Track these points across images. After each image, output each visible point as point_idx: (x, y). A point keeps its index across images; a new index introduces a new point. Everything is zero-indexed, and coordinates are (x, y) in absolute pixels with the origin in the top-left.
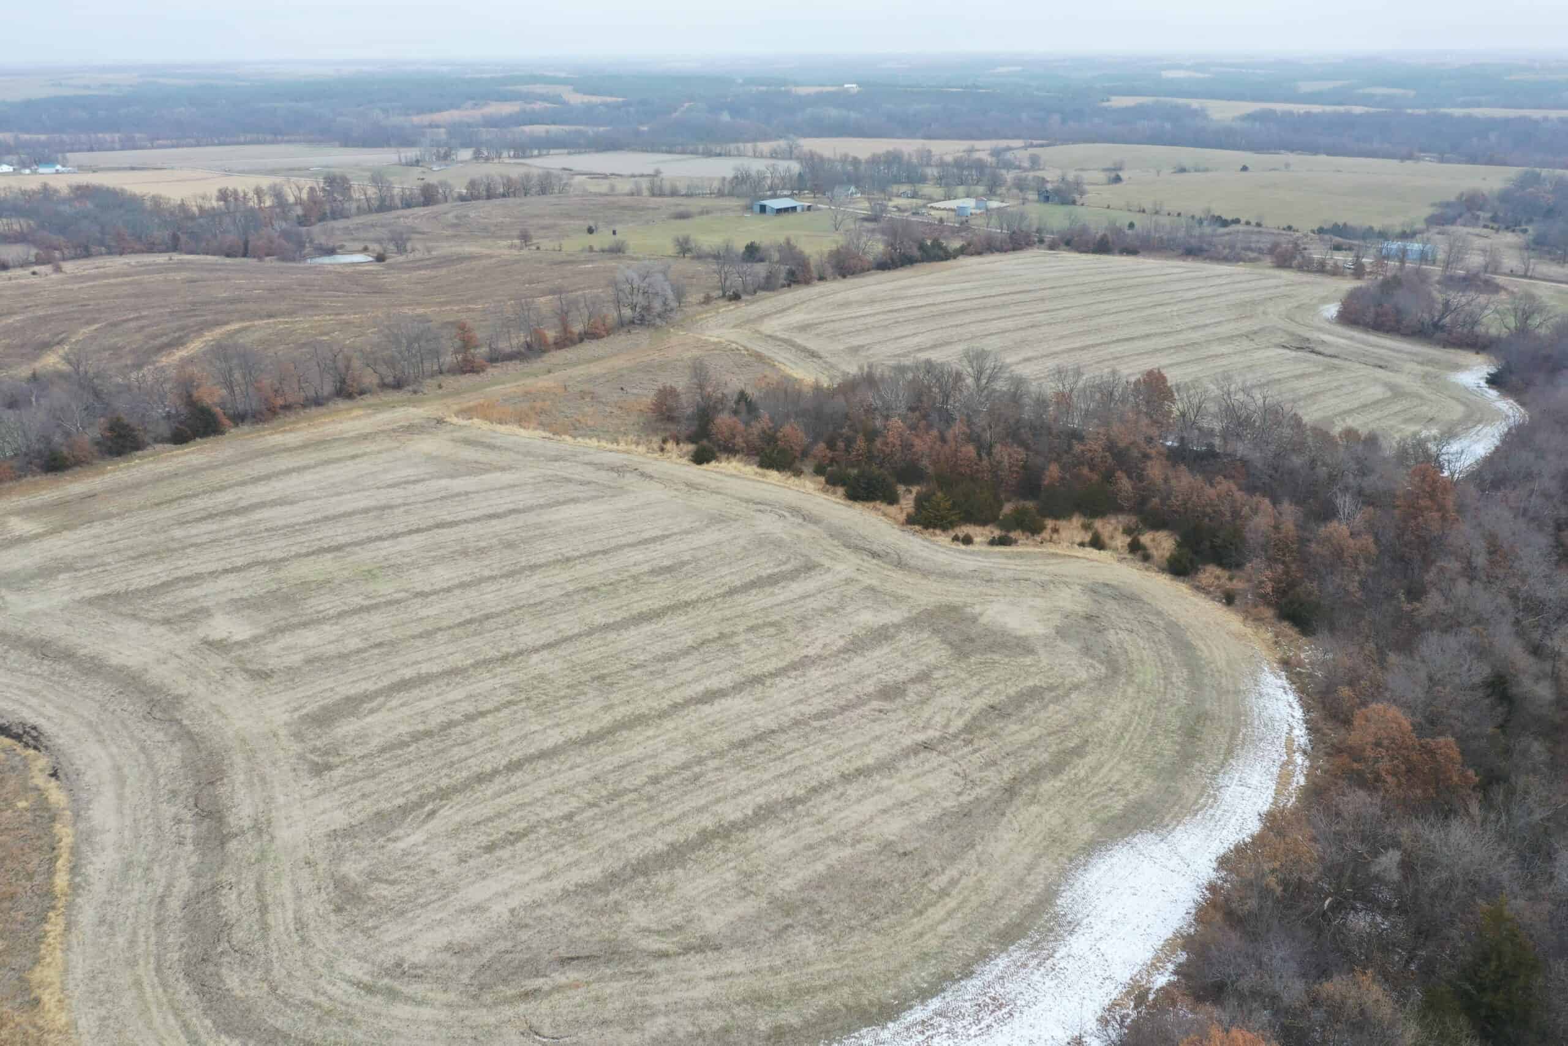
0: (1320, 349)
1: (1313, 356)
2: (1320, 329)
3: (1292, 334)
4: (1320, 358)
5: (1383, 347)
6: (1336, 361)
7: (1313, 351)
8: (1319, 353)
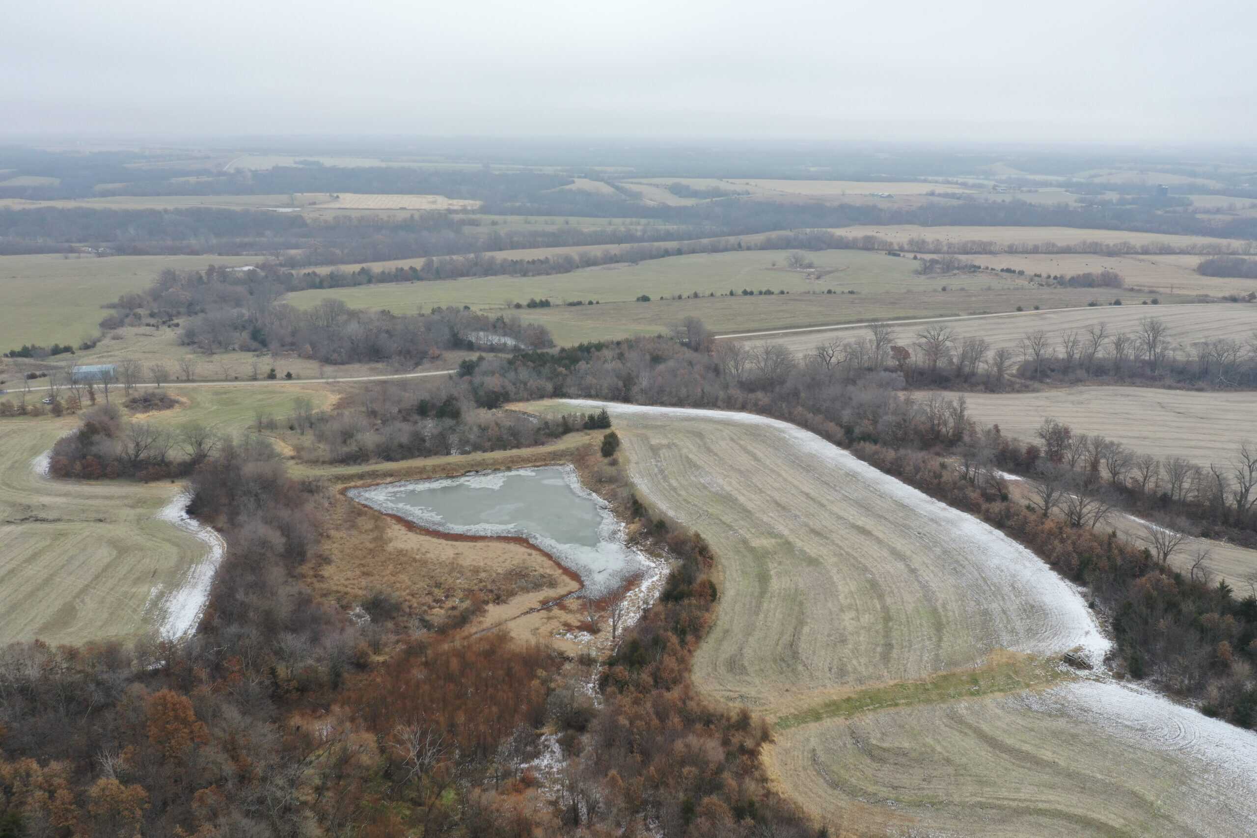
0: (42, 515)
1: (38, 526)
2: (38, 491)
3: (13, 505)
4: (45, 526)
5: (96, 497)
6: (59, 526)
7: (37, 520)
8: (43, 520)
